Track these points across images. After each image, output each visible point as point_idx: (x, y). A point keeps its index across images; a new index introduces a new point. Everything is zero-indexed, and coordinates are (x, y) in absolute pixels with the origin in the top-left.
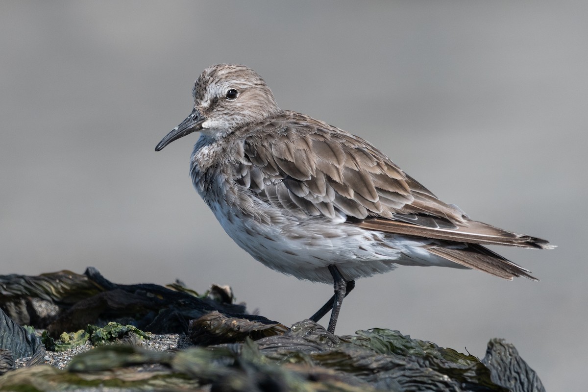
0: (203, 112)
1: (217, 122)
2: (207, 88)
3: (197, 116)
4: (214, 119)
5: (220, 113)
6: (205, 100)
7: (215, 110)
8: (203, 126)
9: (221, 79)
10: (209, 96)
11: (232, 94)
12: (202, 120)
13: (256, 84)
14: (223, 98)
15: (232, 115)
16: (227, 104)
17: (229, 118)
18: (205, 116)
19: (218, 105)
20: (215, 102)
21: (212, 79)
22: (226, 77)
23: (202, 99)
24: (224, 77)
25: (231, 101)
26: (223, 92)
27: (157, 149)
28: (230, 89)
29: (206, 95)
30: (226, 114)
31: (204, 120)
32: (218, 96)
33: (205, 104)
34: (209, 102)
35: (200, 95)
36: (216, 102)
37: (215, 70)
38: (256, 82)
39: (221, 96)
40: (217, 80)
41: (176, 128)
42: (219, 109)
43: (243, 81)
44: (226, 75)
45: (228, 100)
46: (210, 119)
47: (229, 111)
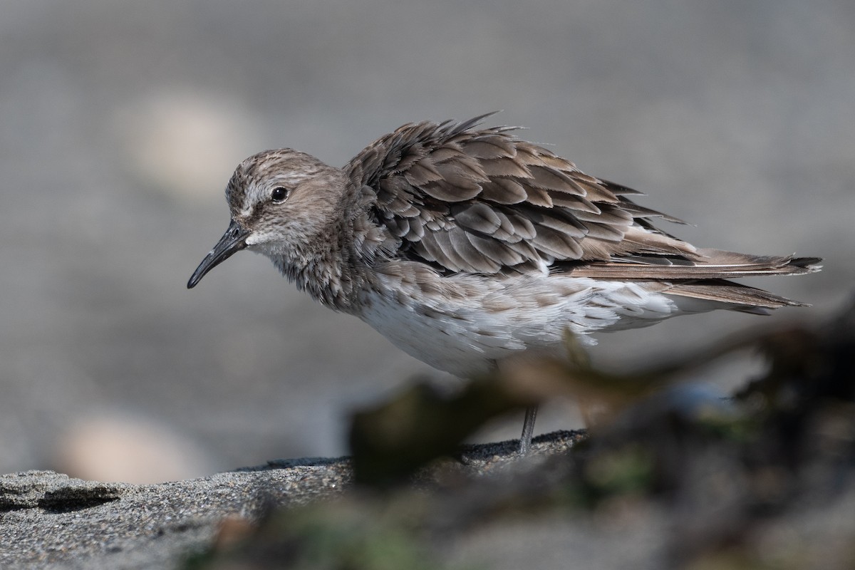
0: (245, 223)
1: (266, 235)
2: (246, 191)
3: (237, 231)
4: (261, 232)
5: (269, 223)
6: (245, 207)
7: (262, 220)
8: (248, 242)
9: (263, 176)
10: (251, 202)
11: (280, 194)
12: (246, 234)
13: (313, 174)
14: (269, 202)
15: (285, 223)
16: (276, 208)
17: (282, 228)
18: (248, 229)
19: (264, 212)
20: (259, 209)
21: (250, 177)
22: (270, 172)
23: (241, 207)
24: (266, 173)
25: (280, 203)
26: (267, 193)
27: (190, 285)
28: (276, 187)
29: (246, 202)
30: (276, 223)
31: (248, 234)
32: (261, 200)
33: (246, 213)
34: (251, 209)
35: (237, 202)
36: (262, 209)
37: (254, 165)
38: (311, 171)
39: (265, 200)
40: (258, 178)
41: (212, 252)
42: (267, 218)
43: (292, 174)
44: (269, 170)
45: (274, 203)
46: (255, 233)
47: (280, 219)
